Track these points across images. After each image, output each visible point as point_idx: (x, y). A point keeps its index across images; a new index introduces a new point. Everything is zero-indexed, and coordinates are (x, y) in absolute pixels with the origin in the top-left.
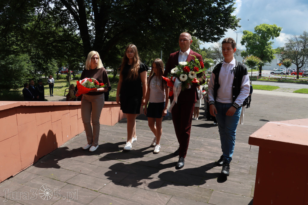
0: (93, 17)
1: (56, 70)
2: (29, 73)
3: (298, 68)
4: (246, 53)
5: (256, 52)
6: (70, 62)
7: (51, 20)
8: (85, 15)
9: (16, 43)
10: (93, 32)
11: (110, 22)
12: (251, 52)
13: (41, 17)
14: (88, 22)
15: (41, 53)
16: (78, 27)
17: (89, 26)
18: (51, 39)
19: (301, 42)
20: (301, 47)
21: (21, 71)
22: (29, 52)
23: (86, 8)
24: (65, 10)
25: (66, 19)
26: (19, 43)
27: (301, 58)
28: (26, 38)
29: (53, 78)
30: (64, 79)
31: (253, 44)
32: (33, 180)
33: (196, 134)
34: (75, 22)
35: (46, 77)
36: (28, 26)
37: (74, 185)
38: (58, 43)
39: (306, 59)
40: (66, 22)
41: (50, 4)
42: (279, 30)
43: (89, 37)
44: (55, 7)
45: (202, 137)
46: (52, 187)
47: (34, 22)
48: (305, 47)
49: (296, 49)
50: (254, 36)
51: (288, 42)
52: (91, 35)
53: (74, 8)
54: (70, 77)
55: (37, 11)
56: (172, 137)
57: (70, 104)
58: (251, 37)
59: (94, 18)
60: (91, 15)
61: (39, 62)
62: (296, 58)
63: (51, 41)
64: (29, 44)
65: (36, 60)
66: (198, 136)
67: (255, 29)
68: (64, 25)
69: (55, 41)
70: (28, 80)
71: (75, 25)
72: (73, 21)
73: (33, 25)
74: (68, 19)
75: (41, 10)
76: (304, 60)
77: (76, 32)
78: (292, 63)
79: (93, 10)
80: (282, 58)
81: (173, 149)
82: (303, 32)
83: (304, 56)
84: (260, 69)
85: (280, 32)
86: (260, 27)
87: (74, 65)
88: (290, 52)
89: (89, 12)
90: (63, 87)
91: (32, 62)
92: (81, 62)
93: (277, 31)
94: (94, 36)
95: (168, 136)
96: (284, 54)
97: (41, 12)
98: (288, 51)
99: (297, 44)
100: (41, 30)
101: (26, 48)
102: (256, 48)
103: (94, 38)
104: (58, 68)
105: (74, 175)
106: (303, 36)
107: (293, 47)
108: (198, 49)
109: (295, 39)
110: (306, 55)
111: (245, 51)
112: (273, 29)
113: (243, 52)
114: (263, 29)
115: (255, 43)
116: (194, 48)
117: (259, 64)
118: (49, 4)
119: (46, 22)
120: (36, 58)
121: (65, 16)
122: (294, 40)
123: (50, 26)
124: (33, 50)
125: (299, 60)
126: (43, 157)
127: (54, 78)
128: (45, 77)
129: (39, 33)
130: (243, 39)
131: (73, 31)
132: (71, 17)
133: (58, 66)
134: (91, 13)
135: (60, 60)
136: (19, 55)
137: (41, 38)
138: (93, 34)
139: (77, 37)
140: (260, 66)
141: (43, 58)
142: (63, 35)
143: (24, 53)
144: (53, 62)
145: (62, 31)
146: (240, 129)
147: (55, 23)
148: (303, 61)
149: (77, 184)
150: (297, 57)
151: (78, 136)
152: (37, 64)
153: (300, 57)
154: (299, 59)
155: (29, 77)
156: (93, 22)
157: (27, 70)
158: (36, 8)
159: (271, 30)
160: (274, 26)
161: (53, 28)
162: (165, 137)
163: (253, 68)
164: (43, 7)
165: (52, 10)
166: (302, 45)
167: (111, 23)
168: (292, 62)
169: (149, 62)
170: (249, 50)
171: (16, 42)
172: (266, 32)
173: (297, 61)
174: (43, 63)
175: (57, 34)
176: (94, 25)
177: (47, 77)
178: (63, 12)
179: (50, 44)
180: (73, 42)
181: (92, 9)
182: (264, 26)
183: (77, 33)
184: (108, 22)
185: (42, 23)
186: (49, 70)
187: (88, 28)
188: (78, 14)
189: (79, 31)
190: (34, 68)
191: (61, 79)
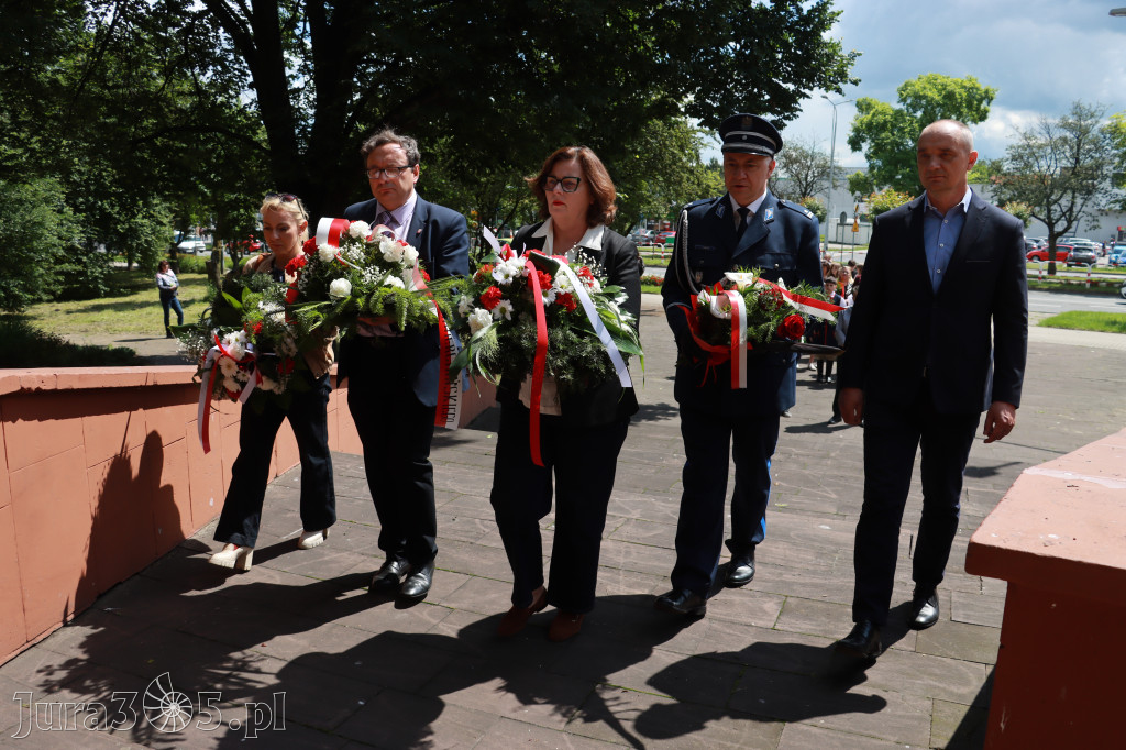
0: (308, 41)
1: (166, 240)
2: (61, 252)
3: (1053, 237)
4: (866, 180)
5: (903, 175)
6: (221, 209)
7: (148, 50)
8: (278, 33)
9: (10, 137)
10: (307, 98)
11: (371, 62)
12: (886, 178)
13: (109, 36)
14: (288, 60)
15: (109, 175)
16: (250, 79)
17: (292, 76)
18: (149, 122)
19: (1065, 140)
20: (1064, 161)
21: (31, 241)
22: (64, 169)
23: (282, 6)
24: (202, 14)
25: (204, 46)
26: (23, 135)
27: (1065, 202)
28: (49, 118)
30: (200, 272)
31: (893, 148)
34: (237, 60)
35: (130, 263)
36: (58, 71)
38: (174, 139)
39: (1082, 205)
40: (204, 57)
42: (988, 97)
43: (293, 116)
44: (163, 2)
47: (81, 58)
48: (1077, 161)
49: (1046, 168)
50: (896, 119)
51: (1018, 141)
52: (300, 108)
53: (235, 7)
54: (219, 266)
55: (94, 15)
58: (886, 122)
59: (309, 46)
60: (297, 32)
61: (102, 209)
62: (1048, 201)
63: (146, 128)
64: (64, 142)
65: (89, 201)
67: (901, 95)
68: (197, 71)
69: (161, 130)
70: (61, 278)
71: (239, 71)
72: (231, 57)
73: (79, 68)
74: (213, 46)
75: (108, 9)
76: (1075, 209)
77: (241, 96)
78: (1033, 218)
79: (305, 17)
80: (996, 198)
81: (619, 552)
82: (1072, 107)
83: (1074, 193)
85: (988, 104)
86: (918, 87)
87: (236, 221)
88: (1026, 177)
89: (292, 23)
90: (192, 302)
91: (77, 210)
93: (980, 101)
94: (311, 112)
96: (1005, 184)
97: (109, 19)
98: (1018, 174)
99: (1049, 150)
100: (109, 88)
101: (51, 154)
102: (906, 163)
103: (311, 122)
104: (176, 233)
106: (1070, 121)
107: (1037, 160)
108: (694, 165)
109: (1043, 132)
110: (1080, 192)
111: (862, 174)
112: (964, 95)
113: (857, 175)
114: (930, 94)
115: (898, 145)
116: (680, 160)
119: (128, 59)
120: (89, 192)
121: (199, 34)
122: (1039, 136)
123: (144, 75)
124: (80, 166)
125: (1055, 207)
128: (126, 265)
129: (100, 98)
130: (857, 130)
131: (232, 93)
132: (222, 38)
133: (176, 222)
134: (301, 24)
135: (184, 201)
136: (25, 183)
137: (108, 116)
138: (305, 104)
139: (248, 118)
141: (115, 194)
142: (194, 107)
143: (42, 176)
144: (157, 208)
145: (191, 94)
147: (163, 62)
148: (1071, 210)
150: (1048, 197)
152: (94, 216)
153: (1061, 197)
154: (1056, 202)
155: (67, 267)
156: (307, 58)
157: (55, 240)
158: (87, 3)
159: (957, 96)
160: (968, 84)
161: (154, 79)
165: (152, 14)
166: (1068, 154)
167: (376, 63)
168: (1033, 215)
169: (514, 210)
170: (879, 168)
171: (13, 130)
172: (938, 105)
173: (1049, 211)
174: (118, 213)
175: (168, 105)
176: (309, 71)
177: (135, 265)
178: (193, 20)
179: (143, 140)
180: (230, 136)
181: (302, 11)
182: (932, 82)
183: (248, 101)
184: (364, 61)
185: (111, 60)
186: (139, 238)
187: (289, 82)
188: (251, 31)
189: (253, 94)
190: (83, 232)
191: (187, 272)
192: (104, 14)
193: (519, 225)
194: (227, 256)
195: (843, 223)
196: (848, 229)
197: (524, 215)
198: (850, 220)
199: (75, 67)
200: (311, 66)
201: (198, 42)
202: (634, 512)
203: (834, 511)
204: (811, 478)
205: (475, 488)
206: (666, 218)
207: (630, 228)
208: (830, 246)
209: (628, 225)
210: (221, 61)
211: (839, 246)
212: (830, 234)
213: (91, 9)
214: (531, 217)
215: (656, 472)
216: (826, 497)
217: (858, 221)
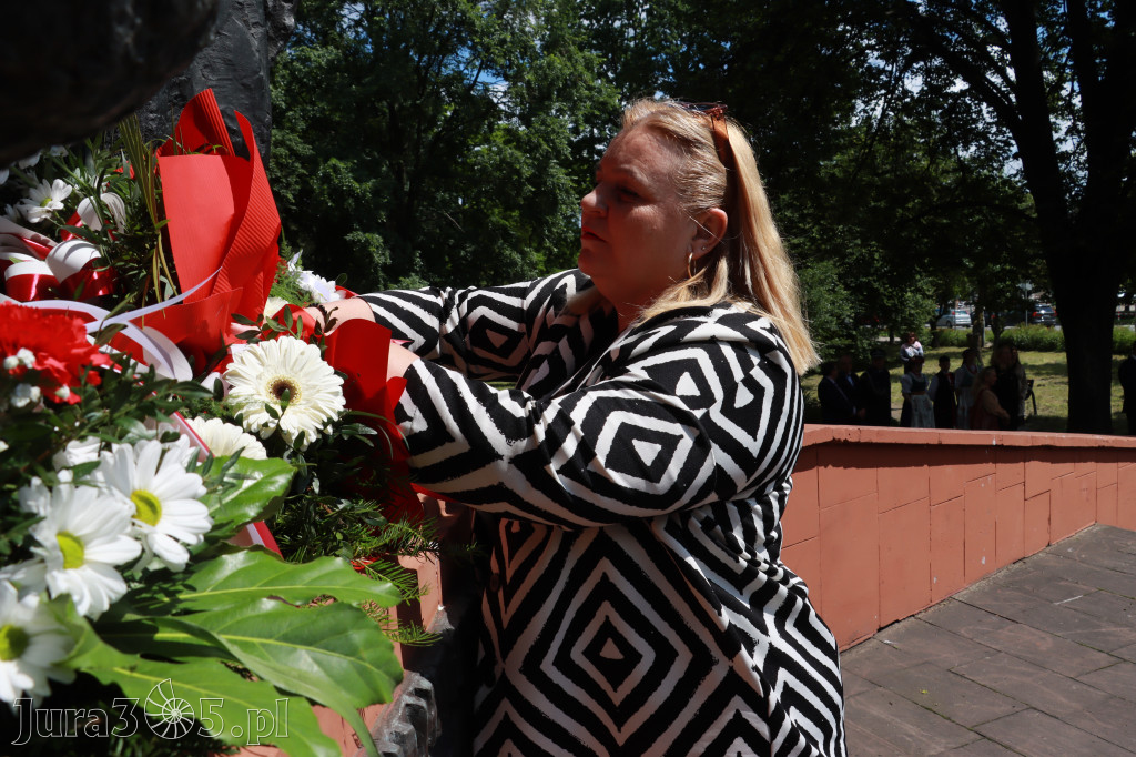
0: (1077, 101)
1: (929, 314)
2: (834, 327)
6: (984, 281)
7: (913, 135)
8: (1042, 99)
9: (798, 227)
10: (1077, 160)
13: (879, 129)
14: (1055, 123)
15: (879, 254)
16: (1014, 149)
17: (1060, 140)
18: (915, 202)
22: (838, 252)
23: (1046, 70)
24: (963, 93)
25: (966, 123)
26: (806, 226)
28: (828, 208)
29: (917, 344)
30: (960, 346)
32: (858, 697)
34: (999, 132)
35: (892, 338)
36: (835, 166)
37: (1007, 747)
38: (938, 216)
41: (907, 82)
44: (926, 88)
46: (922, 735)
47: (853, 151)
52: (1069, 171)
53: (996, 79)
55: (865, 111)
57: (999, 443)
59: (1079, 106)
61: (869, 287)
63: (911, 209)
68: (960, 147)
69: (927, 209)
70: (832, 351)
71: (1002, 142)
72: (994, 129)
73: (853, 159)
74: (975, 121)
75: (877, 104)
77: (1005, 168)
79: (1073, 75)
89: (1058, 86)
91: (847, 287)
92: (1026, 278)
94: (1083, 174)
97: (878, 113)
100: (878, 175)
101: (829, 240)
103: (1084, 183)
104: (938, 307)
105: (1005, 708)
118: (903, 82)
121: (959, 113)
123: (910, 158)
126: (893, 623)
127: (922, 343)
128: (888, 339)
129: (871, 185)
131: (996, 165)
132: (985, 113)
133: (938, 297)
134: (1068, 85)
135: (946, 276)
136: (808, 267)
137: (878, 200)
138: (1075, 167)
139: (1012, 188)
142: (960, 182)
143: (822, 260)
144: (921, 284)
147: (926, 143)
149: (1019, 748)
151: (1021, 563)
152: (861, 293)
155: (836, 341)
156: (1075, 119)
157: (828, 316)
158: (859, 102)
161: (919, 160)
164: (882, 95)
165: (917, 101)
175: (934, 184)
176: (1078, 132)
178: (955, 100)
179: (910, 220)
180: (996, 208)
181: (1068, 71)
183: (1013, 172)
185: (880, 148)
186: (903, 312)
187: (1056, 148)
188: (1014, 100)
189: (1018, 164)
190: (851, 308)
191: (947, 346)
192: (873, 109)
194: (988, 330)
199: (850, 161)
200: (1080, 125)
201: (960, 120)
210: (984, 135)
213: (863, 106)
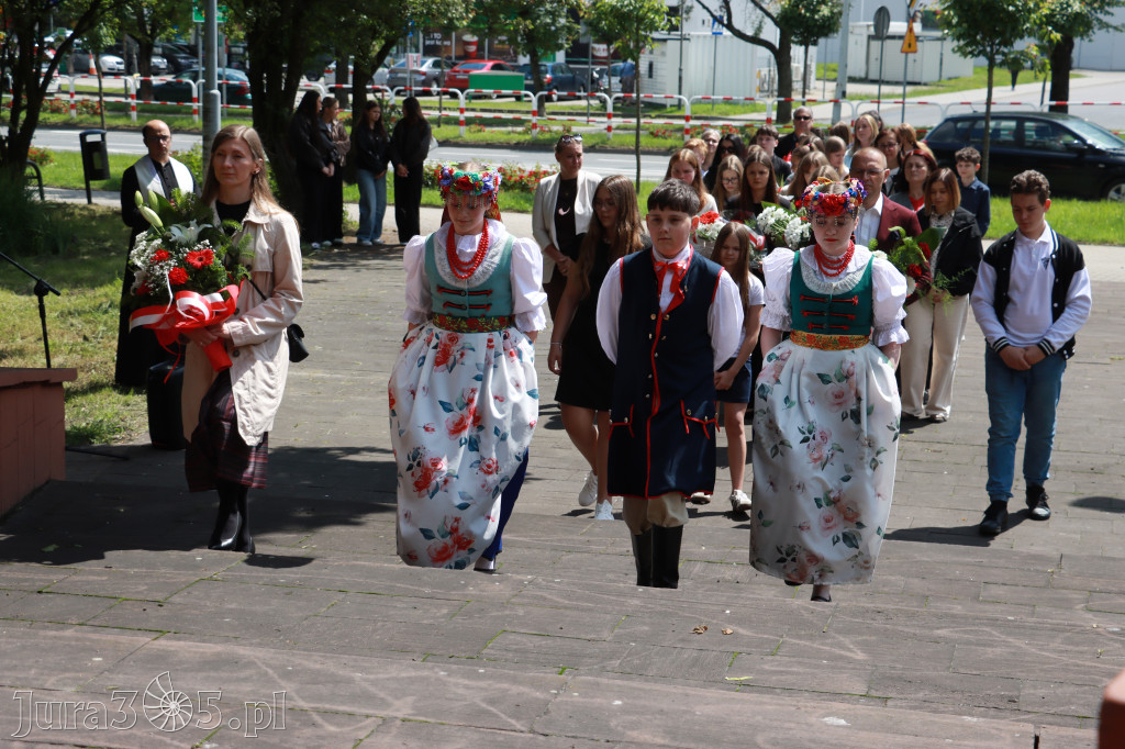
33: (549, 641)
45: (603, 671)
56: (350, 681)
66: (568, 663)
84: (1060, 67)
95: (316, 678)
117: (1050, 19)
140: (1057, 36)
146: (916, 580)
162: (288, 687)
163: (999, 58)
193: (110, 42)
195: (880, 33)
196: (894, 47)
197: (123, 17)
198: (897, 26)
202: (397, 703)
203: (861, 688)
204: (806, 615)
205: (15, 668)
206: (470, 29)
207: (384, 52)
208: (851, 88)
209: (377, 47)
211: (873, 89)
212: (851, 61)
214: (141, 23)
215: (451, 615)
216: (841, 658)
217: (917, 27)
